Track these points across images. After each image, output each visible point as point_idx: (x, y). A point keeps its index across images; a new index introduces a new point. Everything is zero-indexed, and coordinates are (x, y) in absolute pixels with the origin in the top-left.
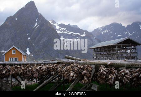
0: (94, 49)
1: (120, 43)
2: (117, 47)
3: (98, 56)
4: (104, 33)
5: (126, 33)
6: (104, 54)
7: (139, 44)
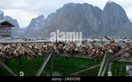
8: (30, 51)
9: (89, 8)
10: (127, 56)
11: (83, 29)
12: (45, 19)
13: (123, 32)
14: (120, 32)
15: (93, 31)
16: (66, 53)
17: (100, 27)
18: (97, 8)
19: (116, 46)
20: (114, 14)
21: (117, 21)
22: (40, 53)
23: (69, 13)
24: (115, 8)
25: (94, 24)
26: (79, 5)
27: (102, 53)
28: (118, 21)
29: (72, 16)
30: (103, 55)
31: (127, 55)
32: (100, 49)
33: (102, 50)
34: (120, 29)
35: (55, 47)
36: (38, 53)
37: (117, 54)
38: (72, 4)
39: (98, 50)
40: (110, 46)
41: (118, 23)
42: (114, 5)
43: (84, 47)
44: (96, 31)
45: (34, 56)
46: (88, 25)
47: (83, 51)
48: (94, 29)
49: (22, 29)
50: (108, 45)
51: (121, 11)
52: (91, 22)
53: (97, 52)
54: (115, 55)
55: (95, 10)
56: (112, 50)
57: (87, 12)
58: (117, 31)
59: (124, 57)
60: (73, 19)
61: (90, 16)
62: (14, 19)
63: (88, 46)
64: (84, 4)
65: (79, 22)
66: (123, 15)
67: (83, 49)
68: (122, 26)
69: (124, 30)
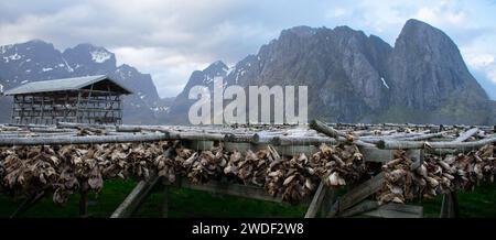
0: (16, 96)
1: (88, 87)
2: (80, 95)
3: (26, 114)
4: (10, 59)
5: (62, 65)
6: (45, 111)
7: (127, 93)
8: (50, 173)
9: (352, 40)
10: (398, 200)
11: (335, 101)
12: (229, 73)
13: (454, 110)
14: (443, 109)
15: (366, 108)
16: (195, 180)
17: (387, 96)
18: (376, 40)
19: (356, 161)
20: (427, 58)
21: (434, 78)
22: (96, 180)
23: (295, 56)
24: (430, 40)
25: (370, 87)
26: (324, 32)
27: (308, 184)
28: (438, 77)
29: (304, 63)
30: (312, 193)
31: (397, 195)
32: (299, 170)
33: (308, 175)
34: (444, 100)
35: (160, 160)
36: (88, 178)
37: (364, 191)
38: (305, 28)
39: (293, 174)
40: (334, 160)
41: (439, 83)
42: (425, 32)
43: (252, 161)
44: (372, 107)
45: (72, 189)
46: (351, 89)
47: (251, 176)
48: (367, 100)
49: (167, 102)
50: (324, 157)
51: (448, 47)
52: (361, 82)
53: (287, 181)
54: (357, 194)
55: (371, 46)
56: (341, 175)
57: (347, 53)
58: (435, 108)
59: (385, 202)
60: (306, 73)
61: (357, 64)
62: (143, 73)
63: (265, 158)
64: (338, 29)
65: (324, 82)
66: (453, 61)
67: (251, 168)
68: (450, 91)
69: (456, 102)
